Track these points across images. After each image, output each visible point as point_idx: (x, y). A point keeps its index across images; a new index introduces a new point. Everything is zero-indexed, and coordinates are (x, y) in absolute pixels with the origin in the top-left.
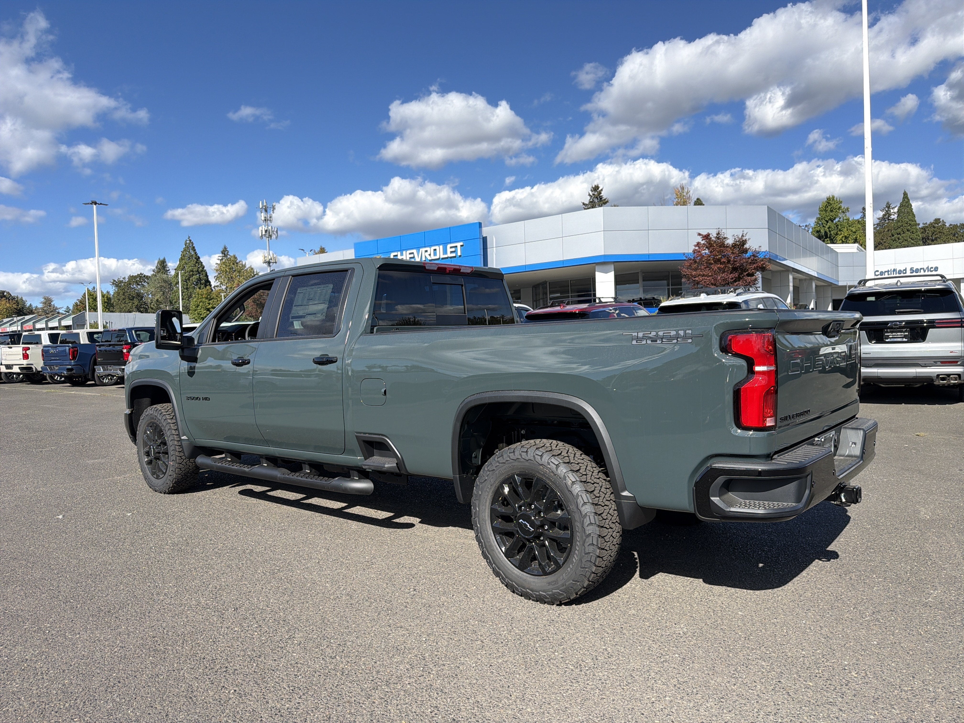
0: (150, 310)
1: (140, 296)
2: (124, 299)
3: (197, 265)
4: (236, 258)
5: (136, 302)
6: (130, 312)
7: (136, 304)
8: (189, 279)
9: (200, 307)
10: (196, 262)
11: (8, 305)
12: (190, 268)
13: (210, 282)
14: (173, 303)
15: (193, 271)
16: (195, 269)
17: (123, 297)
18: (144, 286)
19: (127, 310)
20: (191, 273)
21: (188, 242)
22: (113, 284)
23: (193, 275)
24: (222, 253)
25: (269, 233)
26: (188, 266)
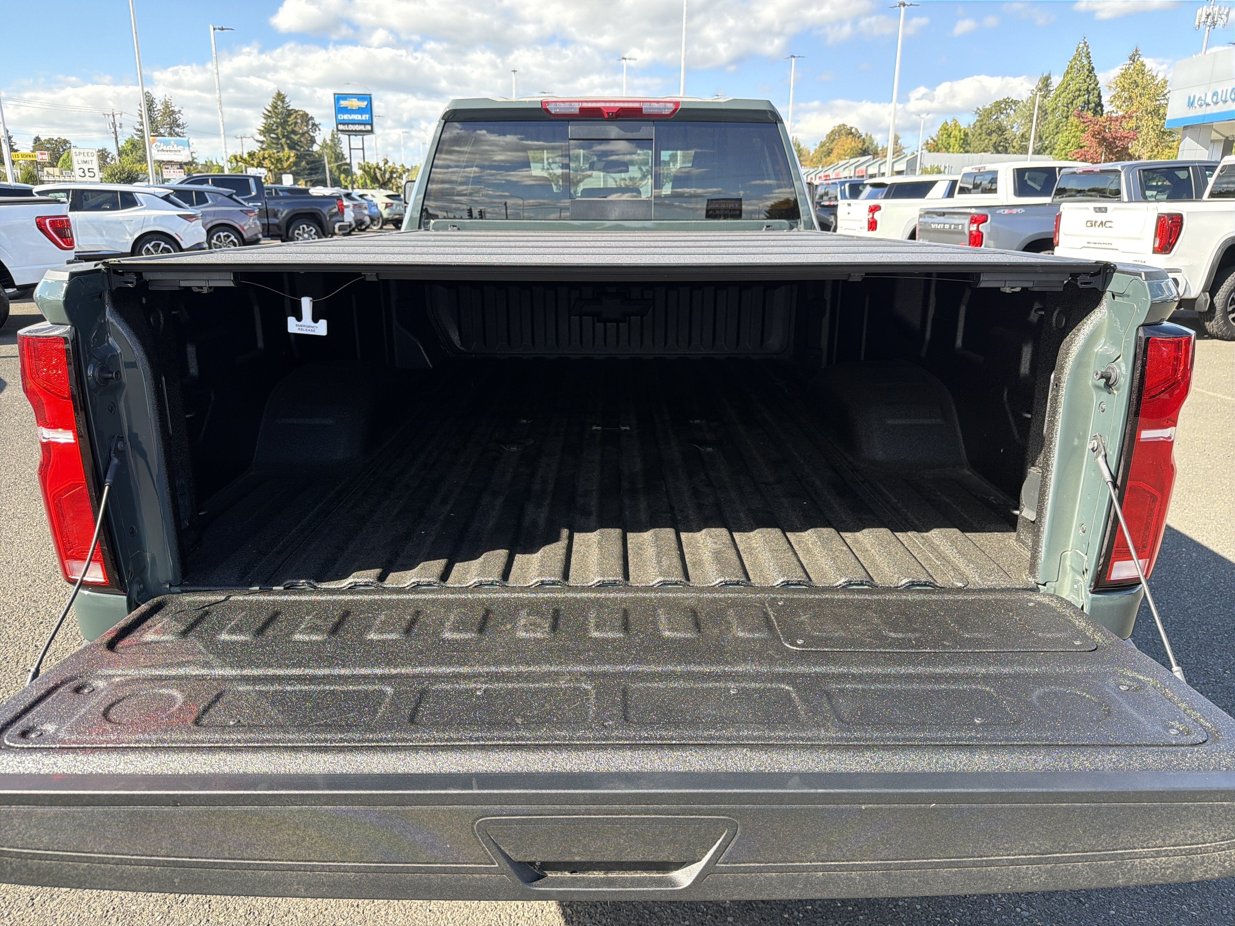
0: (1011, 149)
1: (1001, 130)
2: (980, 134)
3: (1088, 80)
4: (1144, 65)
5: (994, 138)
6: (985, 152)
7: (993, 141)
8: (1072, 103)
9: (1070, 145)
10: (1088, 76)
11: (853, 144)
12: (1077, 85)
13: (1102, 106)
14: (1044, 138)
15: (1080, 91)
16: (1085, 87)
17: (980, 131)
18: (1008, 115)
19: (981, 149)
20: (1077, 93)
21: (1082, 45)
22: (976, 113)
23: (1079, 96)
24: (1131, 59)
25: (1213, 18)
26: (1074, 82)
